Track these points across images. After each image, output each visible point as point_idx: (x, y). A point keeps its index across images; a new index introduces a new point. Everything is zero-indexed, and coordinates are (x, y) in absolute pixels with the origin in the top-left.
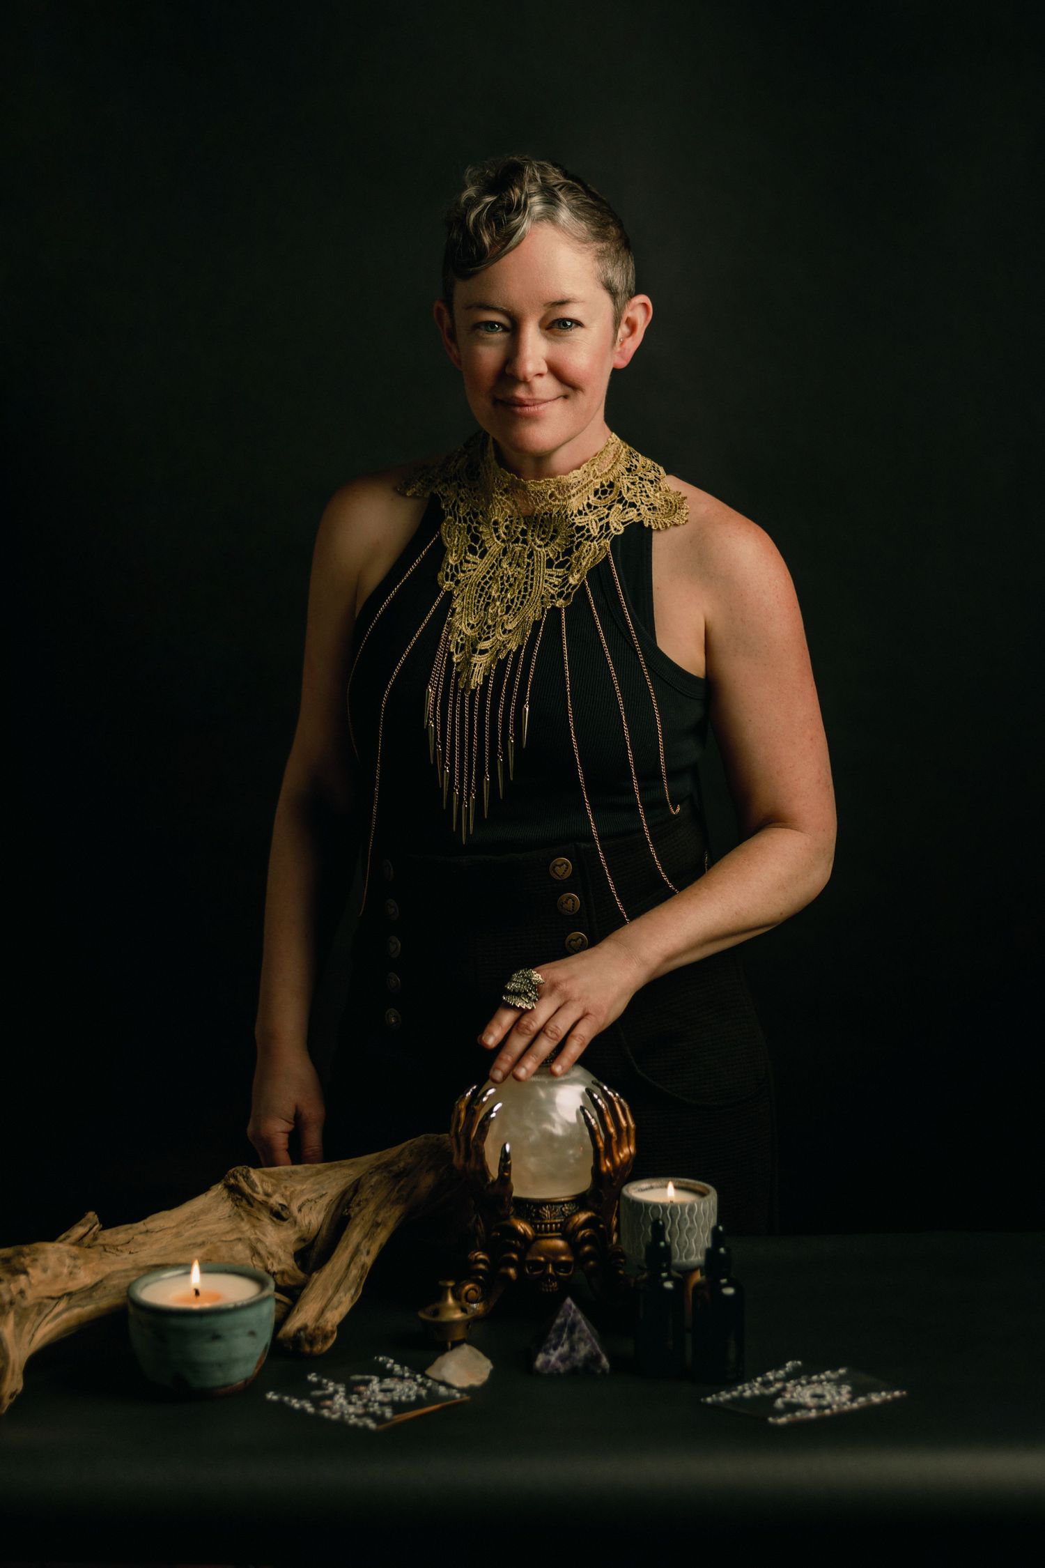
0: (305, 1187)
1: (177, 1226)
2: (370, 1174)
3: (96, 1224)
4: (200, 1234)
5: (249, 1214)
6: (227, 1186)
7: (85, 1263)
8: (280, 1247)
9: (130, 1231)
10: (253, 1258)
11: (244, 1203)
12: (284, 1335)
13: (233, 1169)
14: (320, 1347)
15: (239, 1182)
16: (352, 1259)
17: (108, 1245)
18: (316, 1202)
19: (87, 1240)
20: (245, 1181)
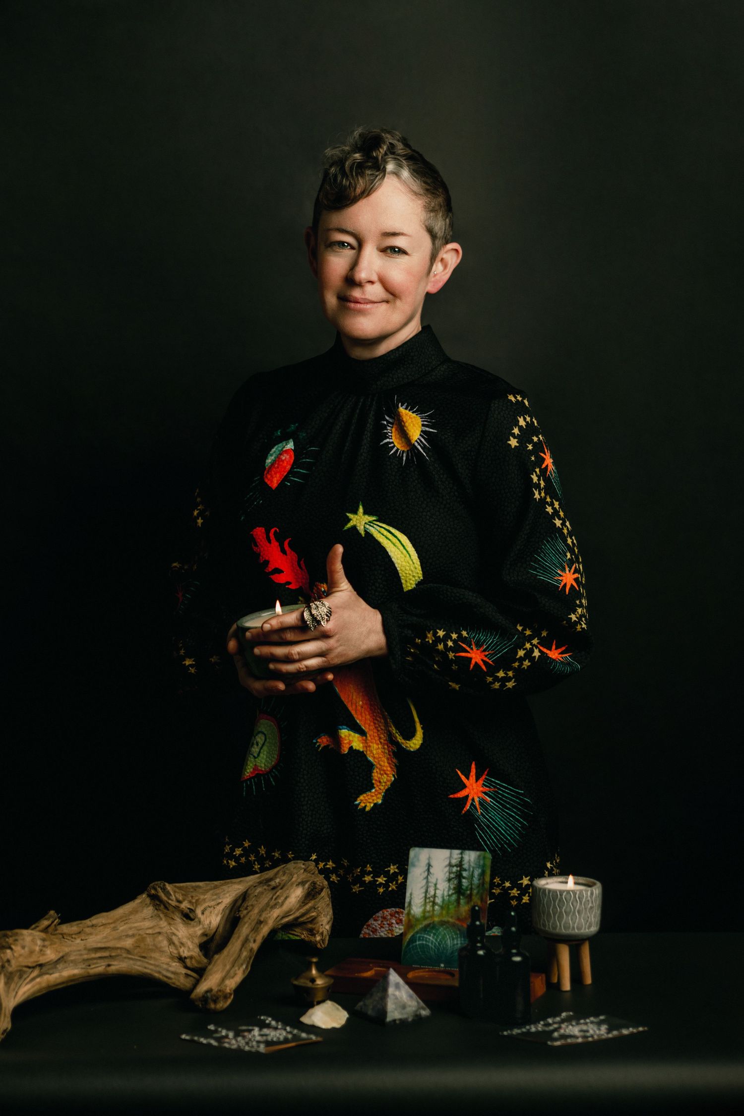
0: (206, 897)
1: (114, 922)
2: (255, 887)
3: (56, 919)
4: (130, 928)
5: (166, 915)
6: (149, 896)
7: (51, 944)
8: (189, 939)
9: (80, 925)
10: (170, 947)
11: (162, 907)
12: (195, 996)
13: (153, 883)
14: (221, 1005)
15: (158, 892)
16: (243, 945)
17: (65, 934)
18: (214, 908)
19: (50, 930)
20: (162, 892)
